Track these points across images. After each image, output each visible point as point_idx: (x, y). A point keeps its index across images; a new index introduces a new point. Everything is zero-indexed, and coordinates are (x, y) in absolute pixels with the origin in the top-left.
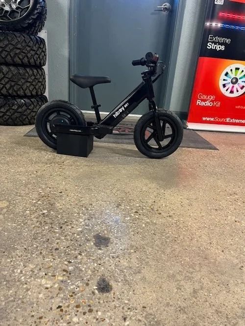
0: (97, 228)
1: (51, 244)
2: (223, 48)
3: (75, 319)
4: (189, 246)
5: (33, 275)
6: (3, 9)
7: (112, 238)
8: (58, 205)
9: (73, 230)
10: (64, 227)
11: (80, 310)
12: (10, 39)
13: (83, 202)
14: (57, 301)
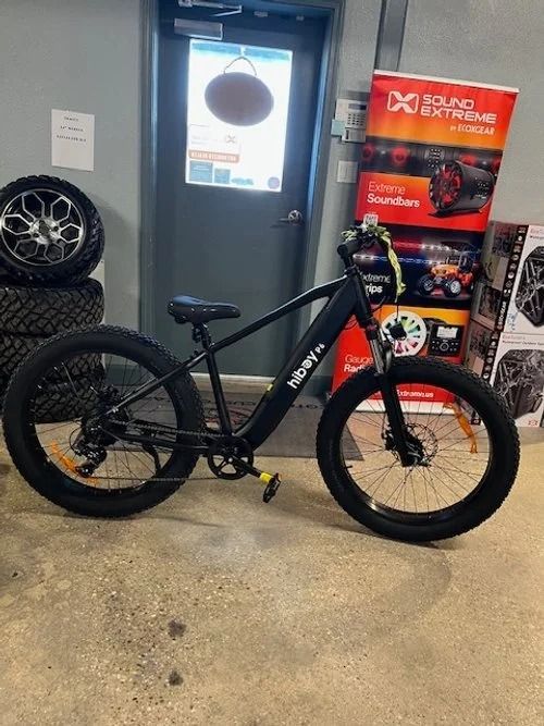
0: (172, 612)
1: (123, 636)
2: (379, 289)
3: (149, 709)
4: (268, 631)
5: (109, 670)
6: (36, 243)
7: (189, 626)
8: (129, 582)
9: (147, 618)
10: (136, 612)
11: (153, 701)
12: (51, 301)
13: (158, 576)
14: (133, 694)
